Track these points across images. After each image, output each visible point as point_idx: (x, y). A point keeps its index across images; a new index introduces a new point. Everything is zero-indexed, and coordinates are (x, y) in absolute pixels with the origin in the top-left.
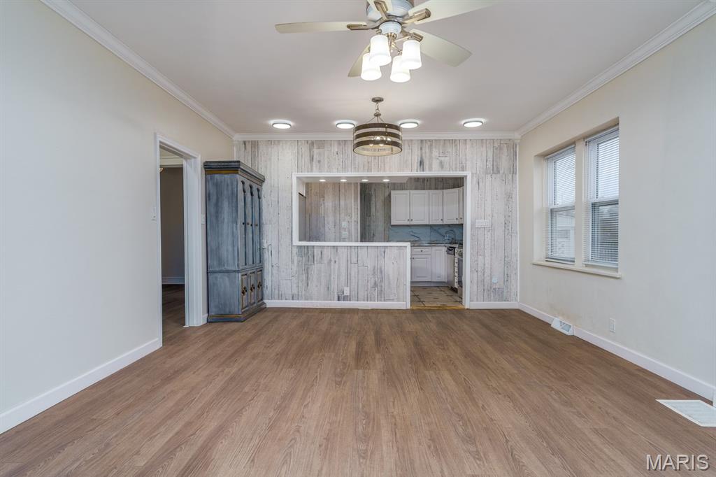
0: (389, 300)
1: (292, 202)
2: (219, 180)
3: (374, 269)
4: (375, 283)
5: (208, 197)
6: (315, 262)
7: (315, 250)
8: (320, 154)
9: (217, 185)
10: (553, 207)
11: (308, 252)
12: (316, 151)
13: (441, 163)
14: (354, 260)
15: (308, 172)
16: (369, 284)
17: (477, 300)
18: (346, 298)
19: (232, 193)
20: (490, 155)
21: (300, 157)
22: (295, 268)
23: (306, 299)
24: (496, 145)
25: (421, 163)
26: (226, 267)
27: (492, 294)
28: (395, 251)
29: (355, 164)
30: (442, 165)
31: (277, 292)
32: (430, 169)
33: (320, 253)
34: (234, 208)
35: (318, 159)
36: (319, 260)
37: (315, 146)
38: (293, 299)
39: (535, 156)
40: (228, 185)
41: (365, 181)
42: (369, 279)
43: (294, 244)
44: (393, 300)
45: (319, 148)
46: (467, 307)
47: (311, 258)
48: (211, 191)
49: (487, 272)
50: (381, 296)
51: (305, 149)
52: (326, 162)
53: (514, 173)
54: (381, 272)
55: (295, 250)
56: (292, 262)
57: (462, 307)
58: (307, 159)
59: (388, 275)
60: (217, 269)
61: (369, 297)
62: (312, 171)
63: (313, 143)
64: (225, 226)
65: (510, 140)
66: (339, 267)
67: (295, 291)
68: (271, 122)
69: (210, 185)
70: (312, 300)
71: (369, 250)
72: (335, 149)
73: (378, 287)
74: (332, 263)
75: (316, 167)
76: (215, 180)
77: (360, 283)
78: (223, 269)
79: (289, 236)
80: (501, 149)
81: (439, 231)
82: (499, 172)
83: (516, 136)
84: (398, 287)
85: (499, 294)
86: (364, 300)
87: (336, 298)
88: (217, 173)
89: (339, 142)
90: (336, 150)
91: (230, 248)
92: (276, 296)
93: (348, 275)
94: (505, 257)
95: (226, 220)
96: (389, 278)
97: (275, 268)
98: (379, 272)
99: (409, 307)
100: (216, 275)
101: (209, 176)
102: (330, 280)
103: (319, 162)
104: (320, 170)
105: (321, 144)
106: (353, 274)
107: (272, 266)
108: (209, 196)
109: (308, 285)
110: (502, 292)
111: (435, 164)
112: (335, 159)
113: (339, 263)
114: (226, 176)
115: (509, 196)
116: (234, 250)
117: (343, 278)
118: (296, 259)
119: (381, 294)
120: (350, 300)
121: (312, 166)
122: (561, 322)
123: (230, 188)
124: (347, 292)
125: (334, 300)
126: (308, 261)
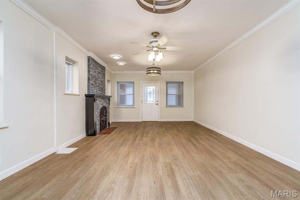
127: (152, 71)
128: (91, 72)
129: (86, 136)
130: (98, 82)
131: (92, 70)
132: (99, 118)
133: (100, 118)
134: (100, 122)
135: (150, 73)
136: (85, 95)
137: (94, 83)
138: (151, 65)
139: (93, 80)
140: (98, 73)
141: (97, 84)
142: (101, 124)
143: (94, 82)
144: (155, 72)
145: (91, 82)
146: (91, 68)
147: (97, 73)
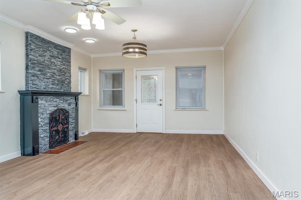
127: (131, 50)
128: (30, 57)
129: (21, 156)
130: (51, 71)
131: (32, 53)
132: (48, 128)
133: (51, 128)
134: (50, 133)
135: (128, 52)
136: (18, 91)
137: (39, 73)
138: (130, 39)
139: (37, 69)
140: (49, 57)
141: (48, 75)
142: (51, 137)
143: (40, 71)
144: (137, 50)
145: (30, 71)
146: (31, 50)
147: (47, 57)
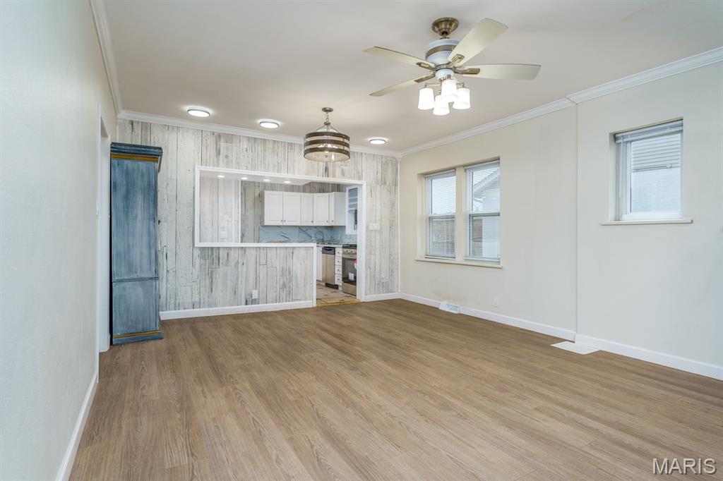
0: (297, 300)
1: (194, 197)
2: (130, 167)
3: (283, 270)
4: (284, 283)
5: (113, 187)
6: (221, 265)
7: (221, 252)
8: (227, 149)
9: (127, 173)
10: (430, 215)
11: (212, 254)
12: (223, 145)
13: (343, 171)
14: (263, 261)
15: (214, 166)
16: (278, 285)
17: (370, 294)
18: (254, 302)
19: (149, 185)
20: (380, 168)
21: (204, 149)
22: (196, 273)
23: (210, 306)
24: (384, 160)
25: (326, 169)
26: (139, 274)
27: (381, 288)
28: (303, 252)
29: (264, 163)
30: (343, 173)
31: (173, 301)
32: (334, 176)
33: (226, 255)
34: (151, 203)
35: (225, 154)
36: (224, 263)
37: (222, 139)
38: (193, 308)
39: (418, 174)
40: (143, 175)
41: (245, 179)
42: (278, 280)
43: (196, 245)
44: (300, 300)
45: (227, 142)
46: (362, 300)
47: (216, 260)
48: (118, 181)
49: (378, 268)
50: (290, 296)
51: (211, 141)
52: (234, 158)
53: (396, 185)
54: (290, 272)
55: (197, 252)
56: (193, 265)
57: (356, 301)
58: (212, 152)
59: (296, 275)
60: (126, 278)
61: (278, 299)
62: (218, 166)
63: (219, 136)
64: (138, 224)
65: (393, 157)
66: (247, 269)
67: (197, 299)
68: (186, 108)
69: (117, 172)
70: (216, 307)
71: (278, 251)
72: (245, 145)
73: (287, 288)
74: (240, 265)
75: (223, 161)
76: (125, 168)
77: (269, 285)
78: (135, 276)
79: (190, 237)
80: (387, 164)
81: (307, 232)
82: (385, 183)
83: (399, 155)
84: (305, 286)
85: (386, 286)
86: (273, 302)
87: (244, 302)
88: (126, 159)
89: (249, 139)
90: (246, 147)
91: (145, 251)
92: (172, 306)
93: (257, 277)
94: (390, 255)
95: (139, 217)
96: (297, 278)
97: (172, 274)
98: (287, 273)
99: (315, 305)
100: (123, 284)
101: (115, 162)
102: (237, 284)
103: (227, 157)
104: (228, 165)
105: (229, 138)
106: (261, 277)
107: (168, 271)
108: (115, 187)
109: (212, 290)
110: (388, 285)
111: (338, 171)
112: (244, 156)
113: (247, 266)
114: (140, 163)
115: (393, 205)
116: (150, 253)
117: (251, 280)
118: (197, 261)
119: (289, 294)
120: (258, 304)
121: (218, 162)
122: (448, 305)
123: (146, 178)
124: (255, 296)
125: (241, 305)
126: (213, 263)
